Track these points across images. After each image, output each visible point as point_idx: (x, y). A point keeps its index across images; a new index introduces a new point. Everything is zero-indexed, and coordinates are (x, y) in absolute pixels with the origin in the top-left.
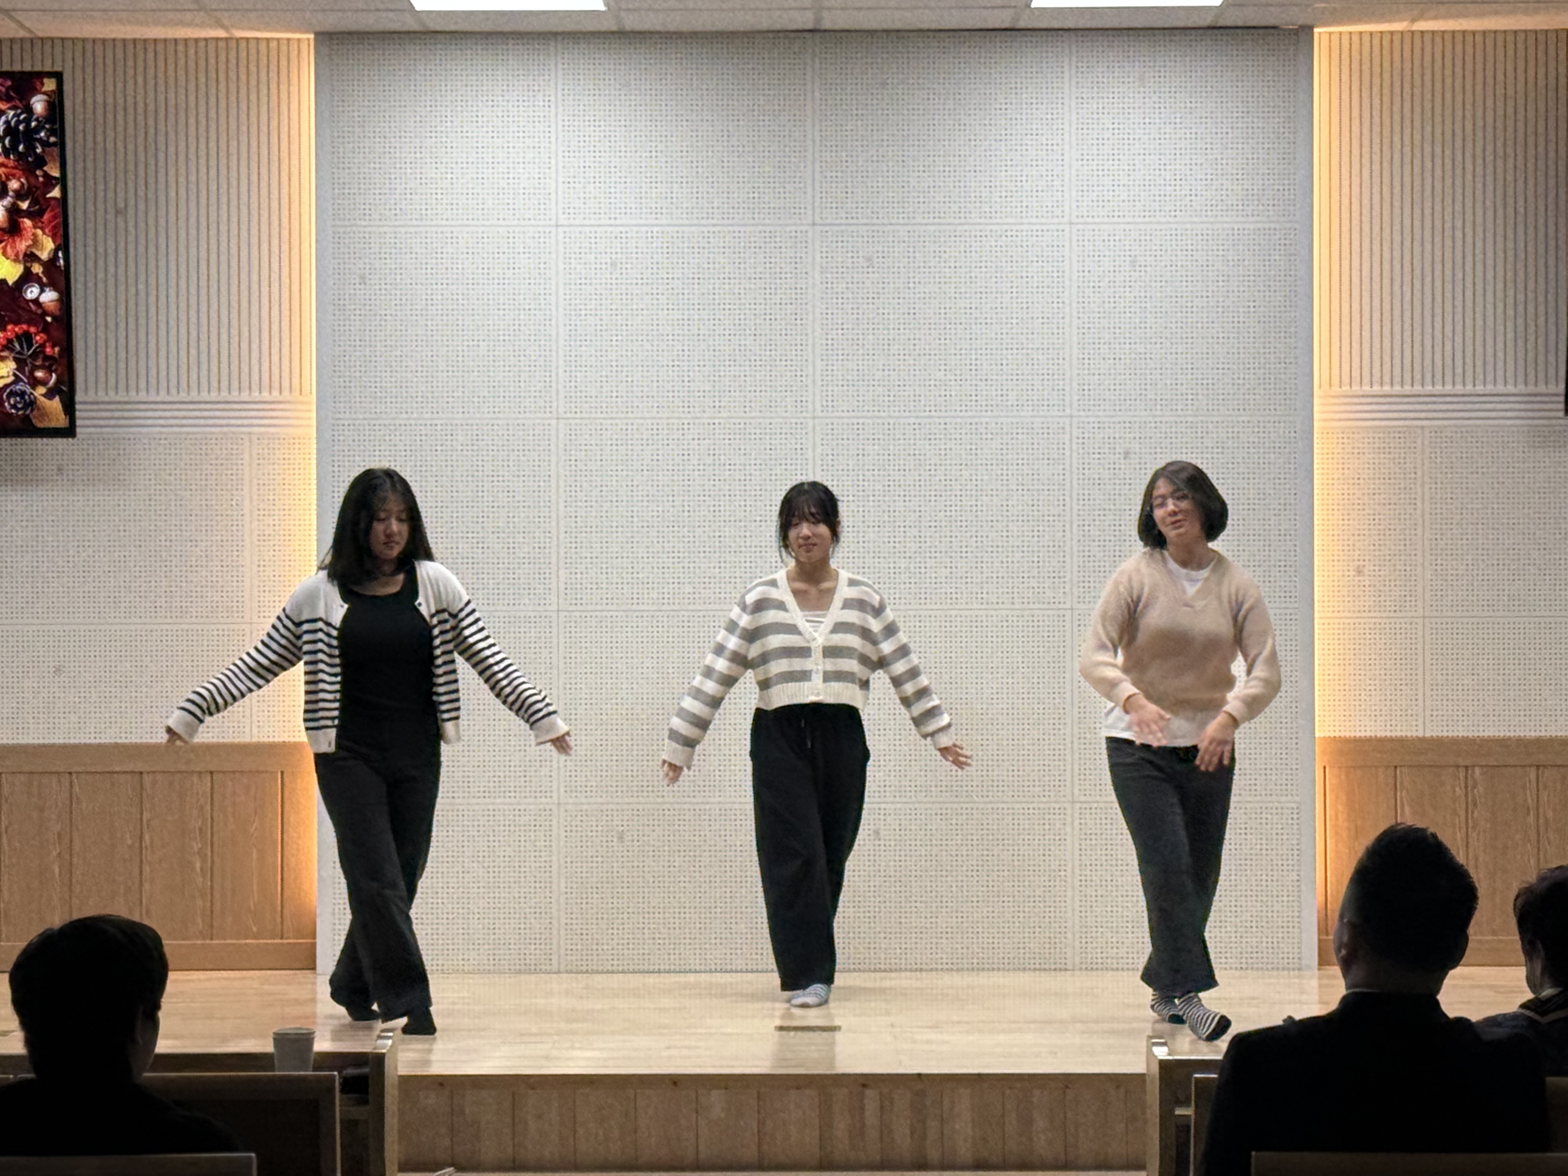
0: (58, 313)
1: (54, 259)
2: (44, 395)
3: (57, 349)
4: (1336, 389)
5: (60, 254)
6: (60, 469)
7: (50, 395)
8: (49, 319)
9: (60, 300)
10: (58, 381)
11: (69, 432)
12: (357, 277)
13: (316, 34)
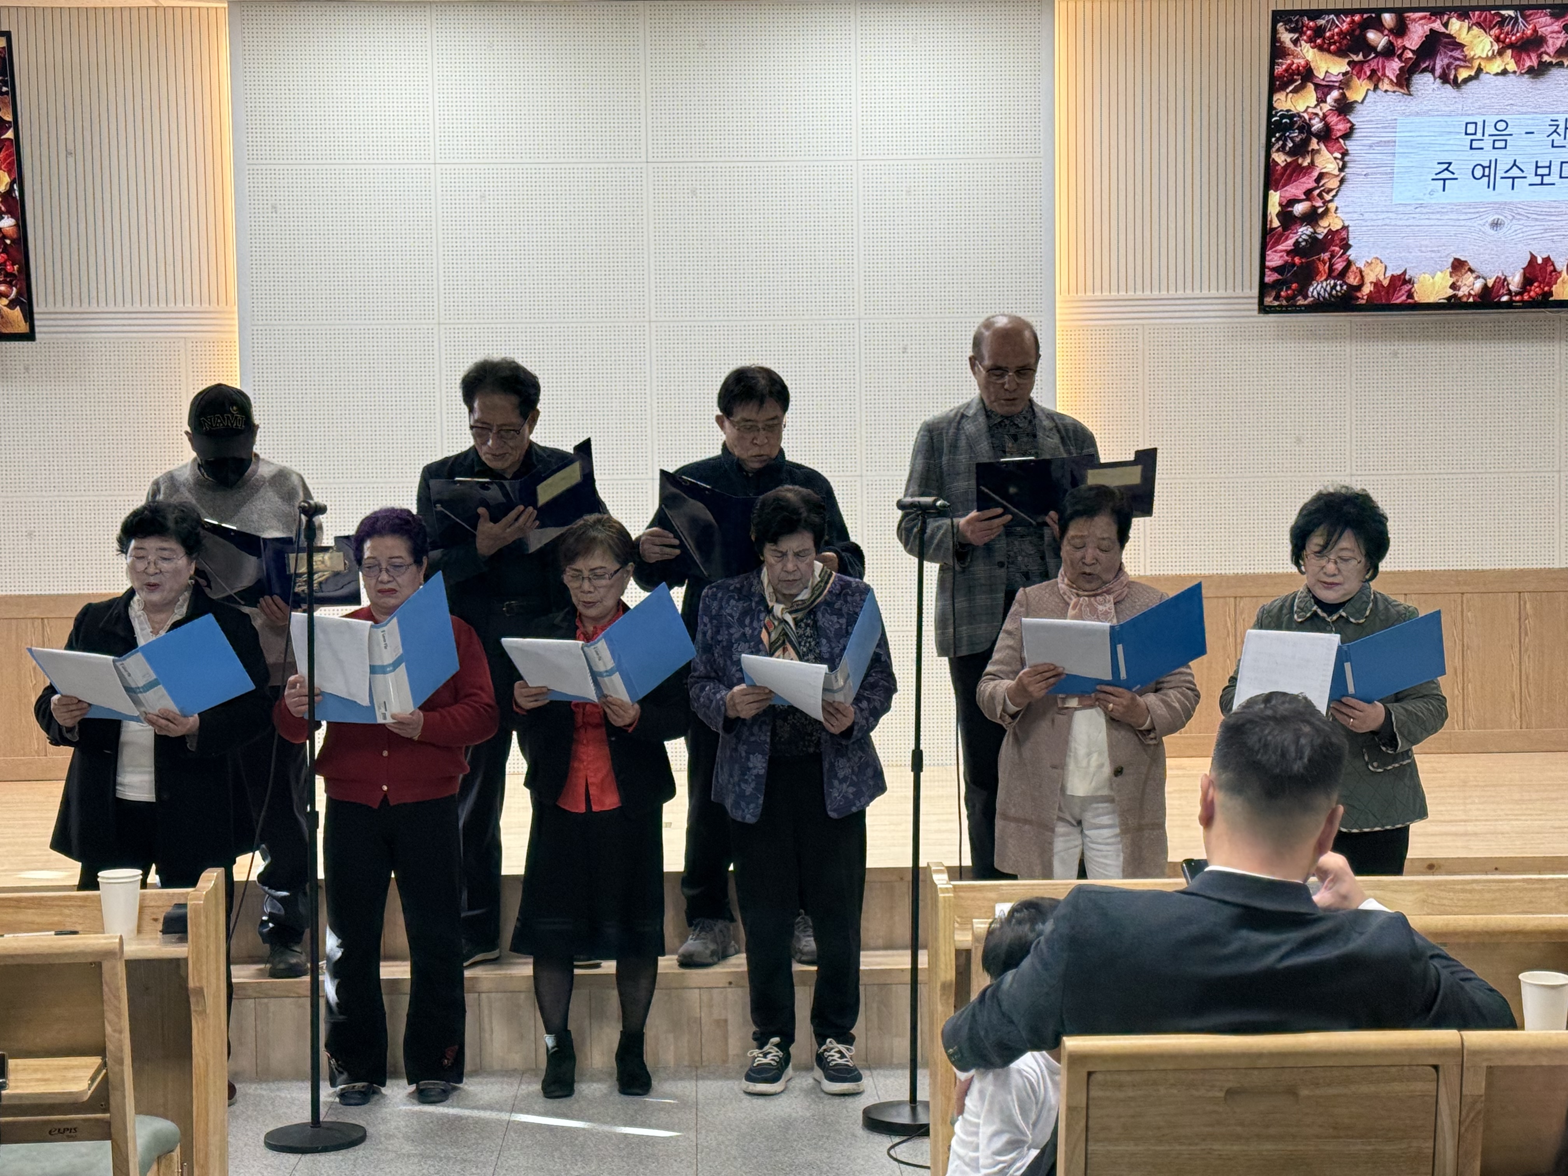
0: (15, 236)
1: (10, 190)
2: (7, 306)
3: (16, 267)
4: (1072, 294)
5: (15, 187)
6: (27, 369)
7: (12, 305)
8: (8, 242)
9: (17, 225)
10: (19, 293)
11: (30, 336)
12: (269, 206)
13: (230, 3)
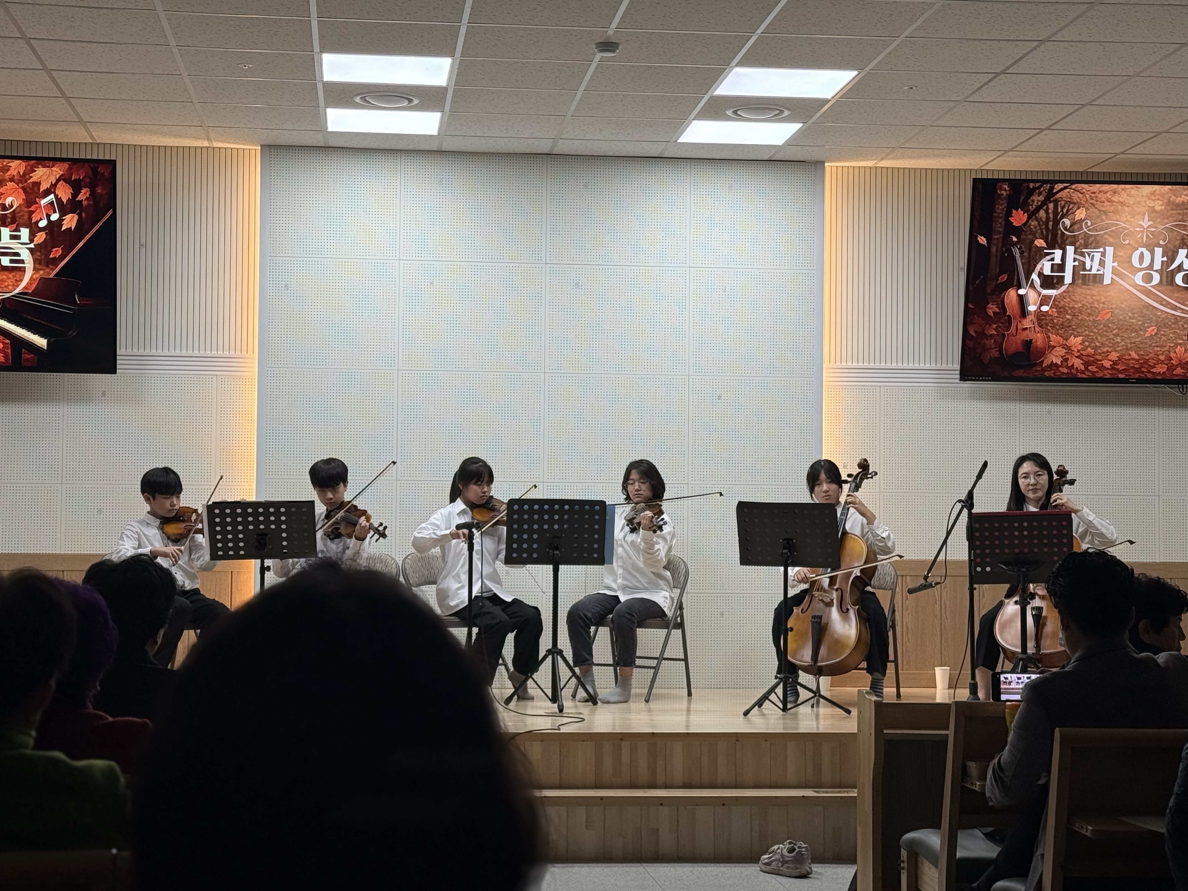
4: (833, 363)
6: (104, 394)
11: (113, 370)
12: (283, 286)
13: (262, 146)
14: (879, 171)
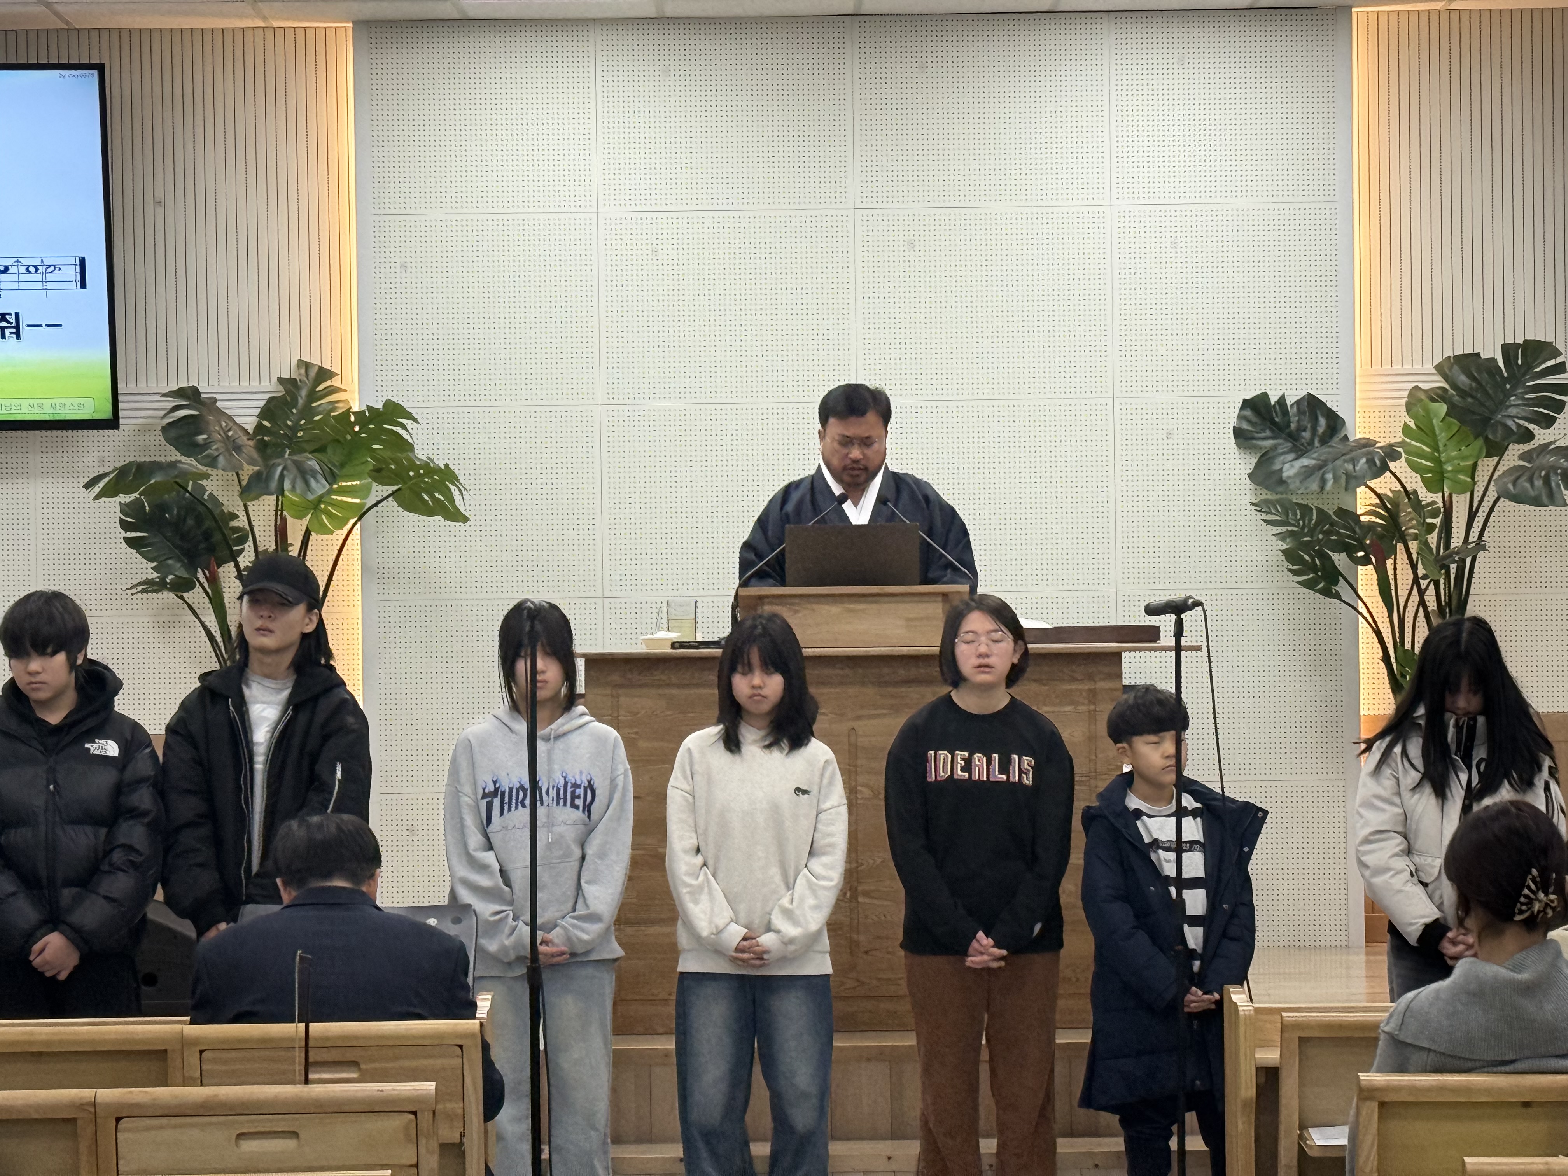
4: (1377, 367)
11: (113, 423)
12: (398, 265)
13: (354, 23)
14: (1455, 17)
